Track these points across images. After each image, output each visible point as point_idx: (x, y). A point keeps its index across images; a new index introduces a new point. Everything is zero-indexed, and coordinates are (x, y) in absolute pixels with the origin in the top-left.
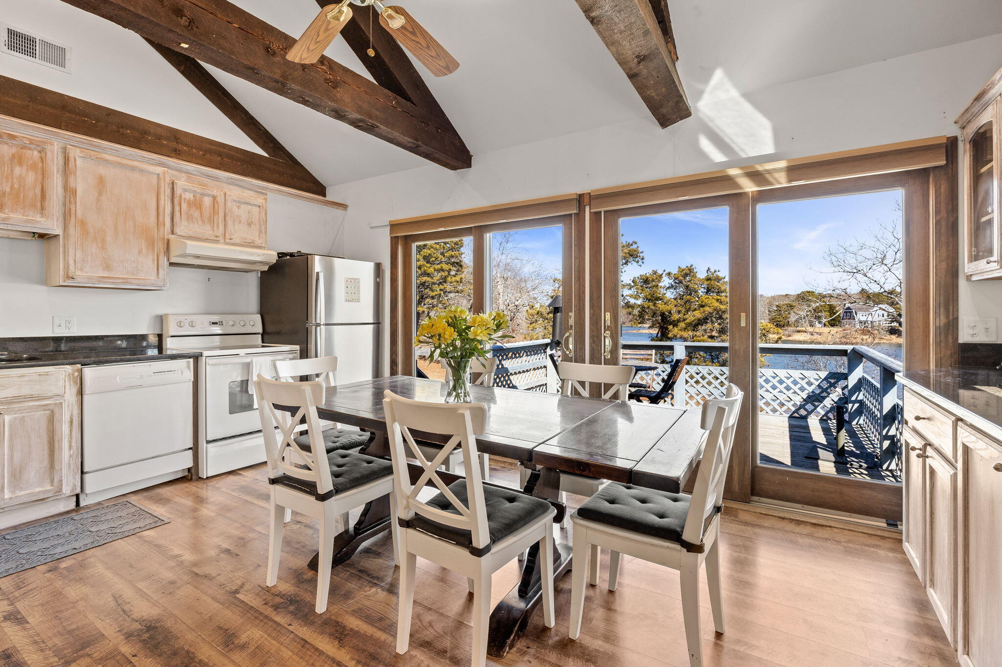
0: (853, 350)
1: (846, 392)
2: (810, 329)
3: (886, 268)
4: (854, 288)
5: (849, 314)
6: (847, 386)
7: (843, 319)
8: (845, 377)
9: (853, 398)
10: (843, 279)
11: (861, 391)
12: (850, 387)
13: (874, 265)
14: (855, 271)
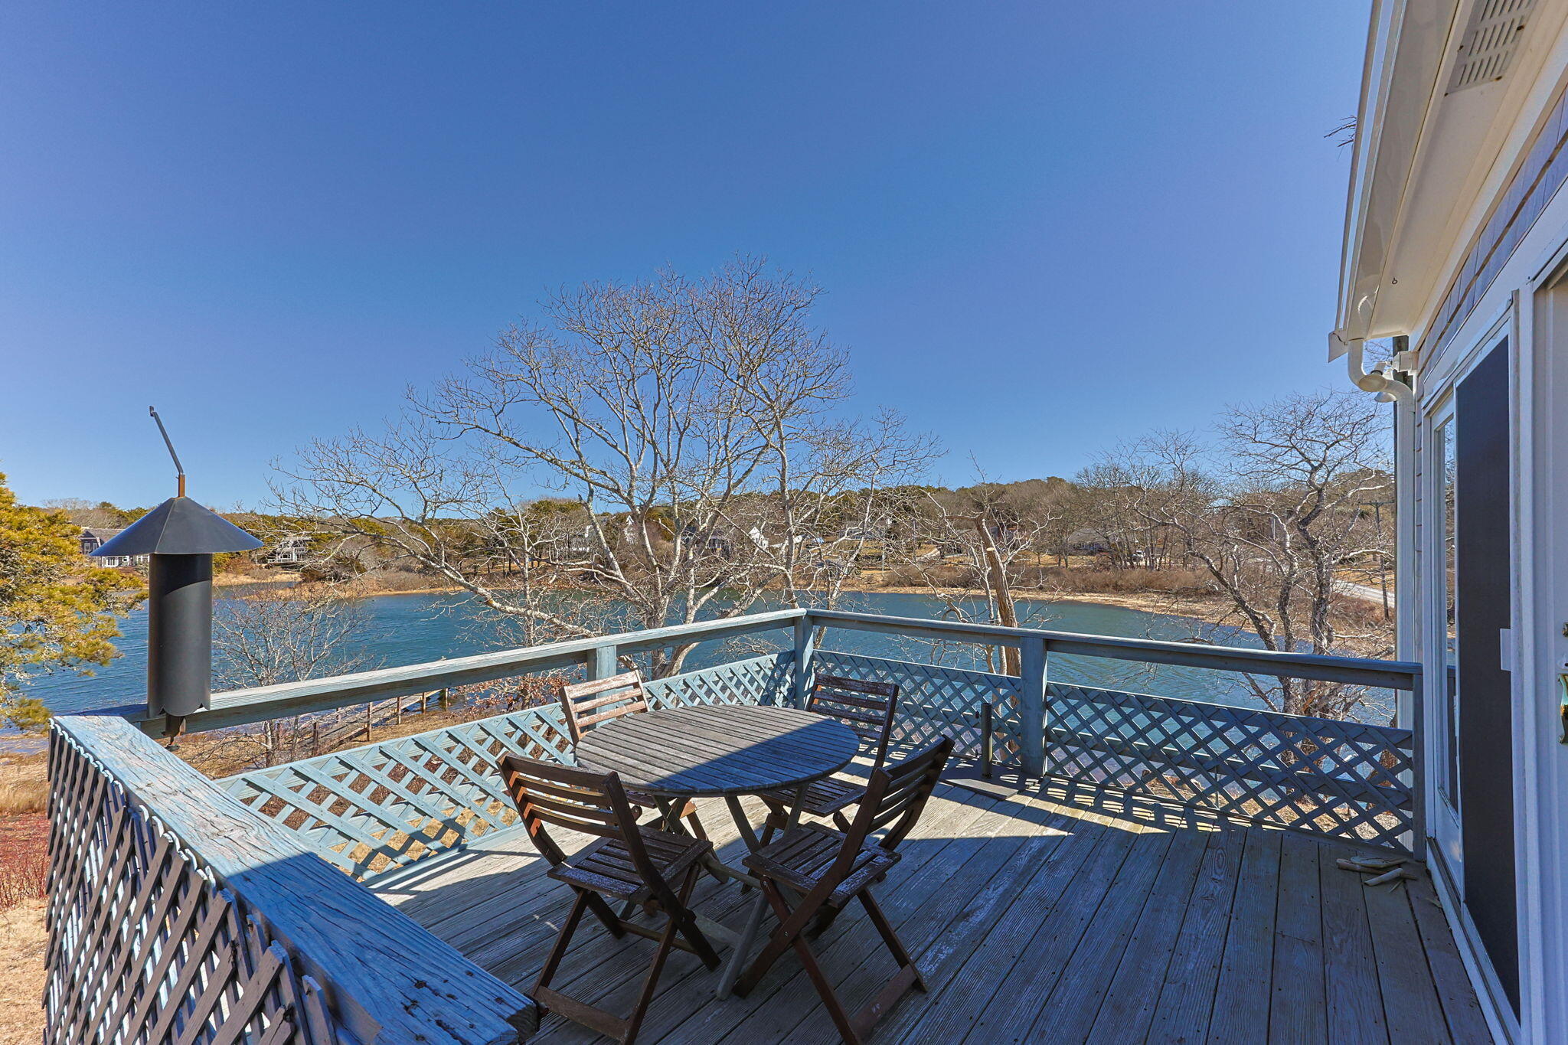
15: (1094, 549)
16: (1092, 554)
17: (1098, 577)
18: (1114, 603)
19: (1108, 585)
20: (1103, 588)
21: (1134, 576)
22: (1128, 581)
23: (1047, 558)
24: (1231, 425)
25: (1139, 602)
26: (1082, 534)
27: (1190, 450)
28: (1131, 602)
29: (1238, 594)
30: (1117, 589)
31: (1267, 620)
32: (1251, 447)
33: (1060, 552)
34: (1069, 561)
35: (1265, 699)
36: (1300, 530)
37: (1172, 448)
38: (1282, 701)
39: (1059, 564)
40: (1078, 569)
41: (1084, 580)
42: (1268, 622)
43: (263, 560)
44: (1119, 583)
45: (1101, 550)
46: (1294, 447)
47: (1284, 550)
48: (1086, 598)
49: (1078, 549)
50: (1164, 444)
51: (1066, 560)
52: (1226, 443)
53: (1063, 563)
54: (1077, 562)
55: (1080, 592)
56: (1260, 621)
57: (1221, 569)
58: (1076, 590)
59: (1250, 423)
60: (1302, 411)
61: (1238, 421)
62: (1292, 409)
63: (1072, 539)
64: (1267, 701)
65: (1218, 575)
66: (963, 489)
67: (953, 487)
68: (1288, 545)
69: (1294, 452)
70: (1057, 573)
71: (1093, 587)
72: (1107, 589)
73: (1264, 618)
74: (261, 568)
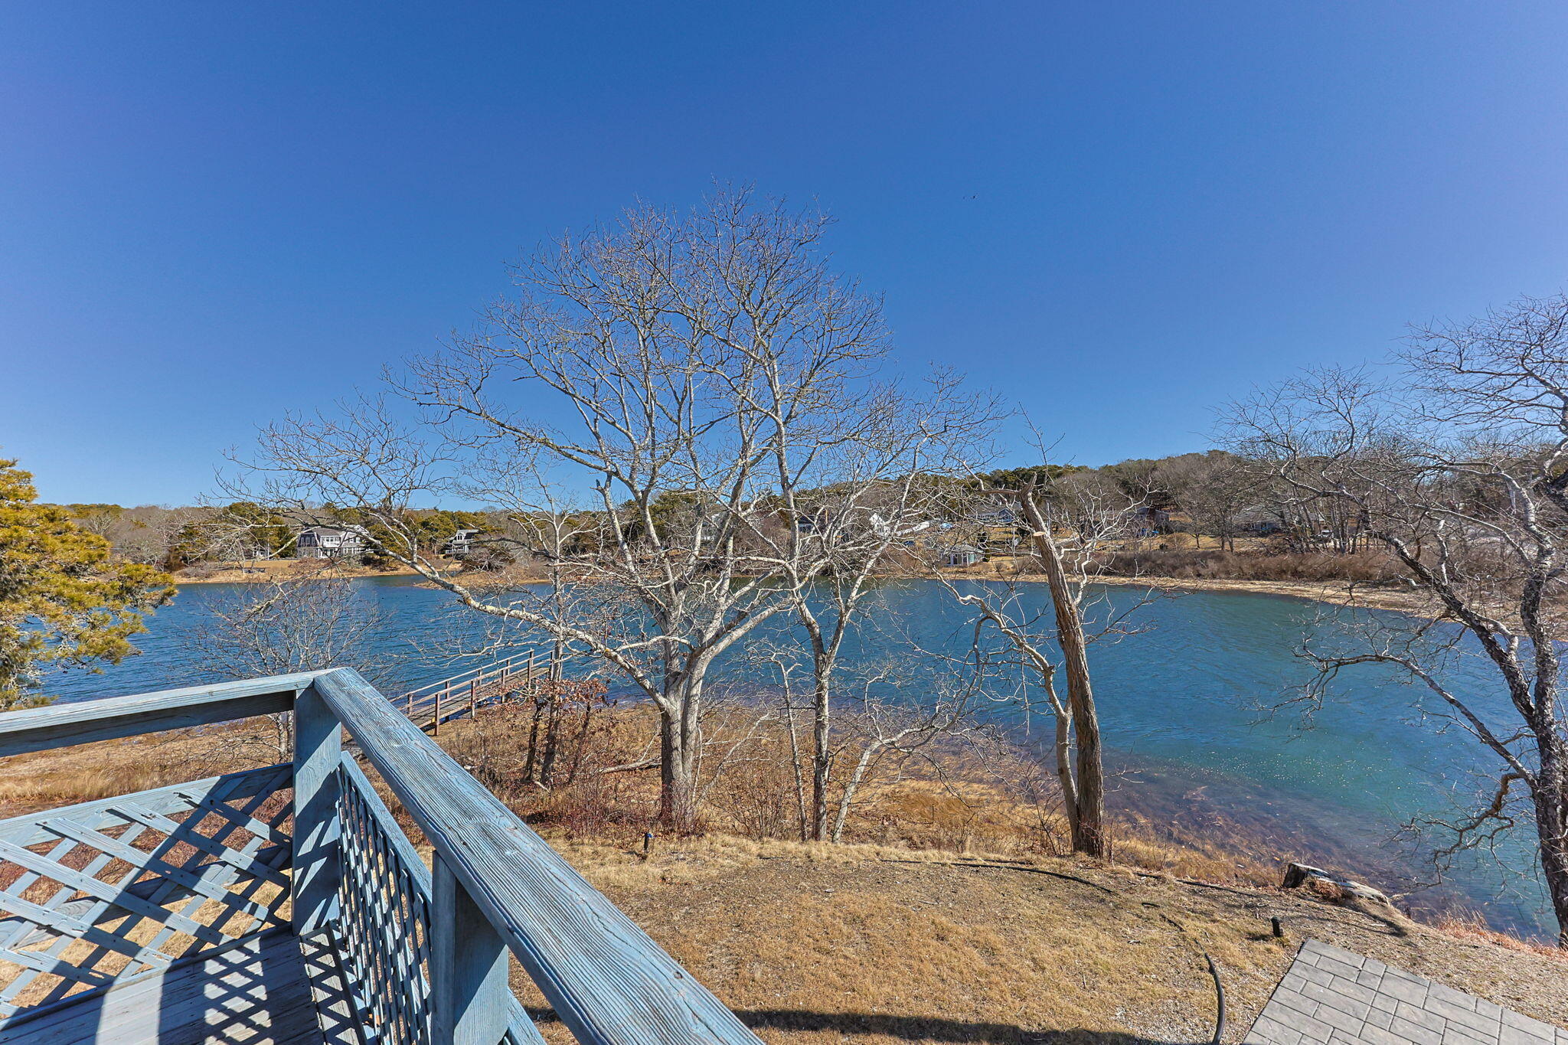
0: (313, 688)
1: (286, 828)
2: (246, 563)
3: (367, 469)
4: (315, 500)
5: (309, 539)
6: (291, 807)
7: (299, 546)
8: (284, 775)
9: (307, 847)
10: (297, 482)
11: (334, 812)
12: (299, 810)
13: (349, 462)
14: (318, 470)
15: (1264, 530)
16: (1263, 535)
17: (1272, 562)
18: (1292, 593)
19: (1284, 571)
20: (1280, 574)
21: (1320, 560)
22: (1311, 567)
23: (1207, 542)
24: (1420, 353)
25: (1329, 592)
26: (1251, 512)
27: (1362, 391)
28: (1313, 591)
29: (1450, 592)
30: (1297, 575)
31: (1501, 631)
32: (1454, 381)
33: (1223, 532)
34: (1234, 544)
35: (1505, 754)
36: (1550, 495)
37: (1332, 393)
38: (1536, 759)
39: (1223, 547)
40: (1246, 553)
41: (1253, 566)
42: (1504, 634)
43: (442, 551)
44: (1300, 569)
45: (1275, 530)
46: (1530, 374)
47: (1527, 528)
48: (1256, 586)
49: (1247, 530)
50: (1320, 387)
51: (1231, 543)
52: (1413, 379)
53: (1227, 546)
54: (1245, 544)
55: (1249, 579)
56: (1488, 633)
57: (1418, 555)
58: (1242, 576)
59: (1451, 347)
60: (1539, 321)
61: (1431, 345)
62: (1521, 319)
63: (1237, 519)
64: (1508, 760)
65: (1412, 563)
66: (1106, 467)
67: (1095, 464)
68: (1532, 519)
69: (1531, 381)
70: (1219, 558)
71: (1265, 574)
72: (1284, 577)
73: (1497, 628)
74: (438, 558)
